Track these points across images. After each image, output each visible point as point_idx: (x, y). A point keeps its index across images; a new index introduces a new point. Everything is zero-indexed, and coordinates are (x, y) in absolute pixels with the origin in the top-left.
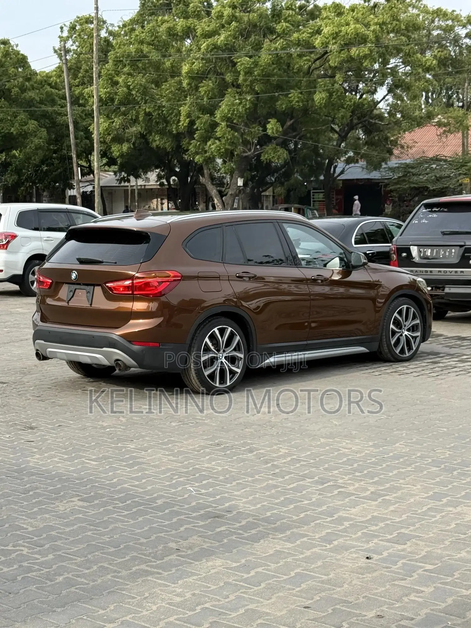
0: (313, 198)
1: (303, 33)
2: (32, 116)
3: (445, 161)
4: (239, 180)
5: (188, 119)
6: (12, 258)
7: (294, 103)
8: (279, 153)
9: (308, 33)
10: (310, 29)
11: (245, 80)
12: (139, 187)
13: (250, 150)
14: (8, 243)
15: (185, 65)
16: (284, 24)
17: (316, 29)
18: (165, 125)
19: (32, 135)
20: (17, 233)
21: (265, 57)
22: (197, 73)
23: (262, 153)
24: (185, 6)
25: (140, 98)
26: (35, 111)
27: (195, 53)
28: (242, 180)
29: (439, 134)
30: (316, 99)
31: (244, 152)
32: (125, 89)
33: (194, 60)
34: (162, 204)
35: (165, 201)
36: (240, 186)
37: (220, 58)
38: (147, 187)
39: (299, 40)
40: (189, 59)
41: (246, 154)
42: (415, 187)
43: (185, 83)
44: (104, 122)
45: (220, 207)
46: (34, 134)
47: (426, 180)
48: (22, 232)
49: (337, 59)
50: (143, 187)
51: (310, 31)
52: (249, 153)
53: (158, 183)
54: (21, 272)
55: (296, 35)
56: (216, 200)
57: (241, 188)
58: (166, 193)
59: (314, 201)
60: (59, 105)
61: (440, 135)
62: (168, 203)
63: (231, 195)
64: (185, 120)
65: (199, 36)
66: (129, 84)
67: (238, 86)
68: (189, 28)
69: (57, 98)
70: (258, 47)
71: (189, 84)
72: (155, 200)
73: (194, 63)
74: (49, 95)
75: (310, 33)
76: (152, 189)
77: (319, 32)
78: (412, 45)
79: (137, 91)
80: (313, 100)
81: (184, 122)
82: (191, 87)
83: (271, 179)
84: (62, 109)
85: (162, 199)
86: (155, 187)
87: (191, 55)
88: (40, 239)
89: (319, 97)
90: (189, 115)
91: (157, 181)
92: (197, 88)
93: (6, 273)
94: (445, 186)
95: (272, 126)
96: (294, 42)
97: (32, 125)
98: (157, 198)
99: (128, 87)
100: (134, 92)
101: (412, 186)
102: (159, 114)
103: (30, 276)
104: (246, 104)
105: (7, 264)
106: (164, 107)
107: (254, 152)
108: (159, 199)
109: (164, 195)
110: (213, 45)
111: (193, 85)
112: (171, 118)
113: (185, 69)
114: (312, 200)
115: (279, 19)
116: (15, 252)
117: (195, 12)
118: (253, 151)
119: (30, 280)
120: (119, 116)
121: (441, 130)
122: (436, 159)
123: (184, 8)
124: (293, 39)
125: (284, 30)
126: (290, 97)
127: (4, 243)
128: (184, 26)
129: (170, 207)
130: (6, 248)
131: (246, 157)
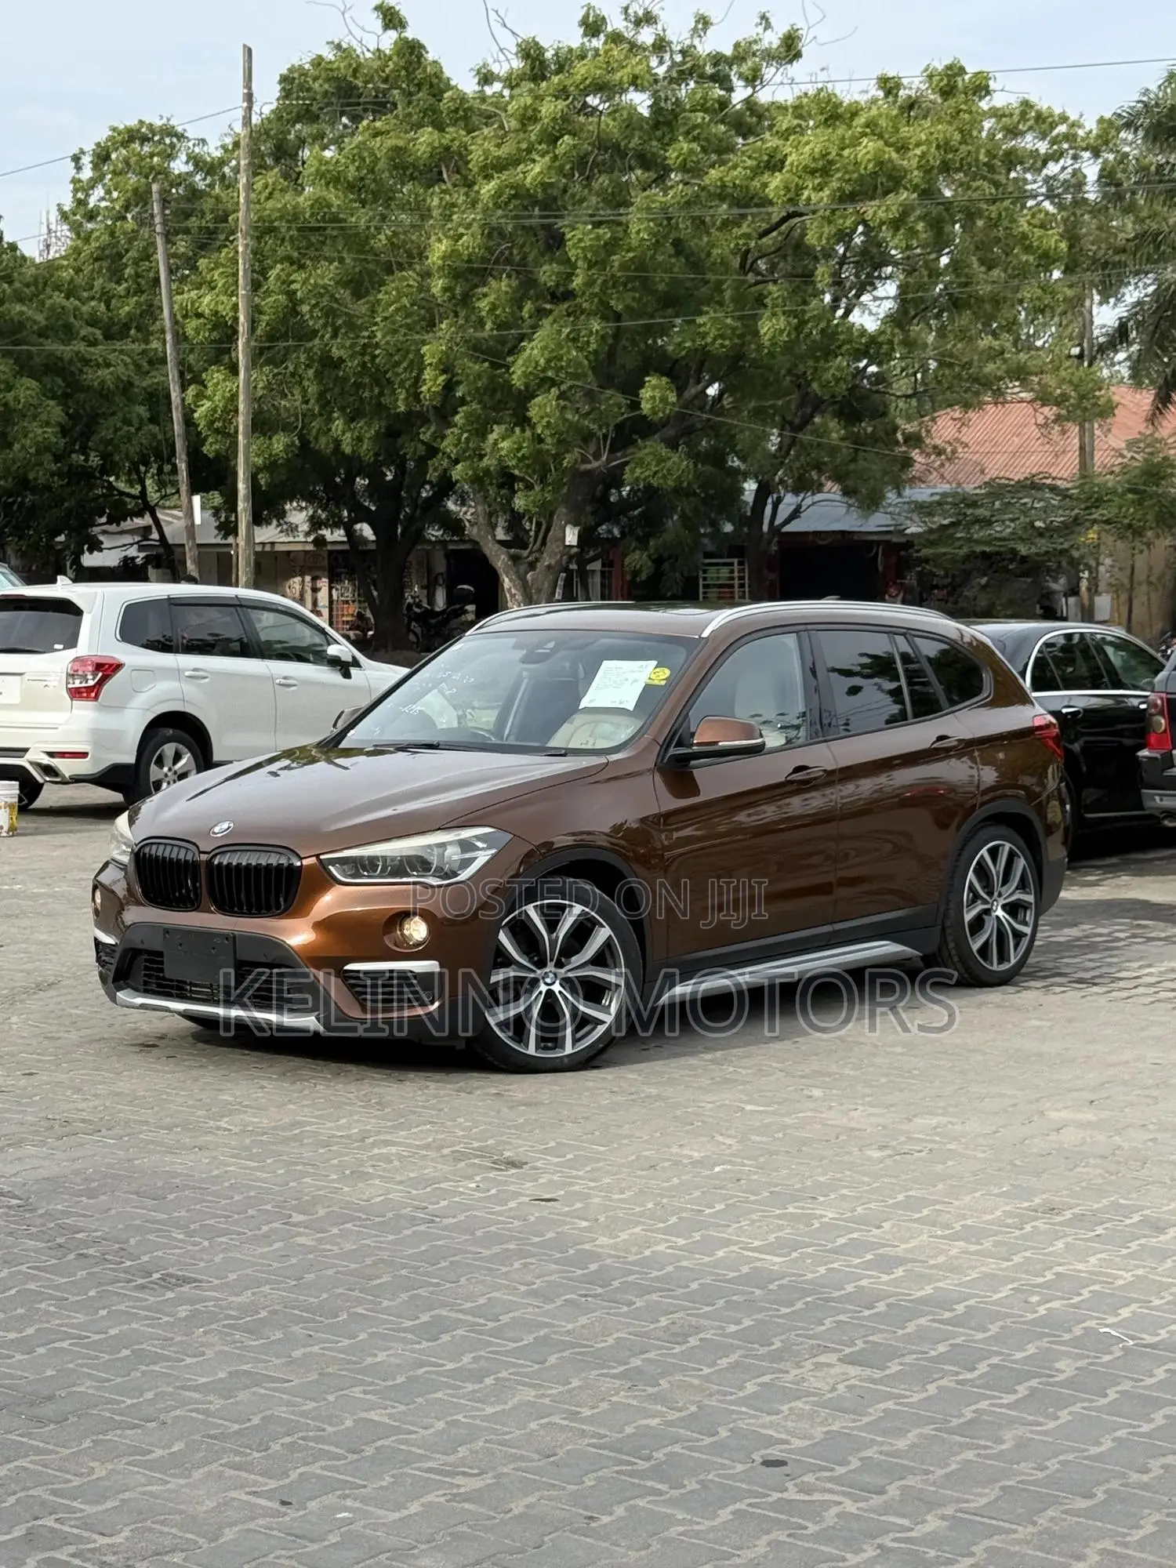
0: (705, 579)
1: (735, 167)
2: (24, 366)
3: (1053, 489)
4: (568, 530)
5: (443, 377)
6: (111, 721)
7: (709, 340)
8: (669, 464)
9: (745, 168)
10: (750, 157)
11: (590, 283)
12: (259, 549)
13: (597, 456)
14: (101, 683)
15: (440, 240)
16: (685, 146)
17: (766, 158)
18: (377, 391)
19: (25, 416)
20: (121, 657)
21: (639, 227)
22: (469, 261)
23: (627, 463)
24: (434, 96)
25: (321, 322)
26: (30, 355)
27: (464, 212)
28: (576, 531)
29: (1041, 420)
30: (762, 332)
31: (585, 460)
32: (282, 298)
33: (461, 230)
34: (315, 590)
35: (323, 583)
36: (571, 547)
37: (524, 228)
38: (278, 548)
39: (723, 186)
40: (449, 226)
41: (588, 466)
42: (984, 552)
43: (437, 285)
44: (224, 380)
45: (519, 597)
46: (31, 412)
47: (1012, 533)
48: (134, 657)
49: (826, 230)
50: (268, 548)
51: (749, 163)
52: (596, 464)
53: (311, 538)
54: (131, 759)
55: (714, 173)
56: (506, 580)
57: (575, 550)
58: (325, 563)
59: (705, 586)
60: (83, 339)
61: (1046, 425)
62: (331, 589)
63: (549, 567)
64: (435, 380)
65: (476, 170)
66: (293, 287)
67: (569, 295)
68: (447, 149)
69: (77, 324)
70: (618, 199)
71: (445, 290)
72: (298, 579)
73: (462, 235)
74: (57, 313)
75: (751, 169)
76: (289, 553)
77: (774, 163)
78: (1007, 203)
79: (314, 306)
80: (756, 333)
81: (432, 382)
82: (453, 297)
83: (610, 532)
84: (92, 349)
85: (314, 579)
86: (299, 548)
87: (455, 217)
88: (177, 673)
89: (771, 326)
90: (446, 367)
91: (308, 534)
92: (466, 300)
93: (96, 760)
94: (1060, 547)
95: (654, 394)
96: (712, 189)
97: (26, 389)
98: (302, 575)
99: (291, 294)
100: (305, 308)
101: (979, 549)
102: (364, 364)
103: (153, 767)
104: (588, 342)
105: (99, 736)
106: (377, 346)
107: (609, 461)
108: (308, 578)
109: (319, 568)
110: (512, 187)
111: (458, 291)
112: (398, 374)
113: (438, 249)
114: (701, 582)
115: (672, 131)
116: (119, 708)
117: (456, 110)
118: (604, 458)
119: (152, 780)
120: (262, 366)
121: (1050, 412)
122: (1031, 485)
123: (432, 100)
124: (707, 182)
125: (685, 160)
126: (700, 326)
127: (91, 683)
128: (436, 144)
129: (335, 597)
130: (96, 698)
131: (588, 473)
